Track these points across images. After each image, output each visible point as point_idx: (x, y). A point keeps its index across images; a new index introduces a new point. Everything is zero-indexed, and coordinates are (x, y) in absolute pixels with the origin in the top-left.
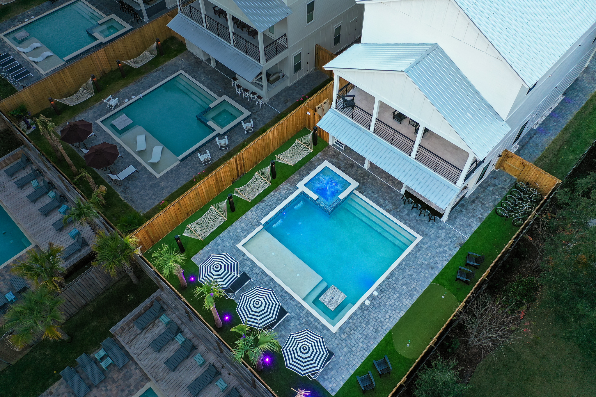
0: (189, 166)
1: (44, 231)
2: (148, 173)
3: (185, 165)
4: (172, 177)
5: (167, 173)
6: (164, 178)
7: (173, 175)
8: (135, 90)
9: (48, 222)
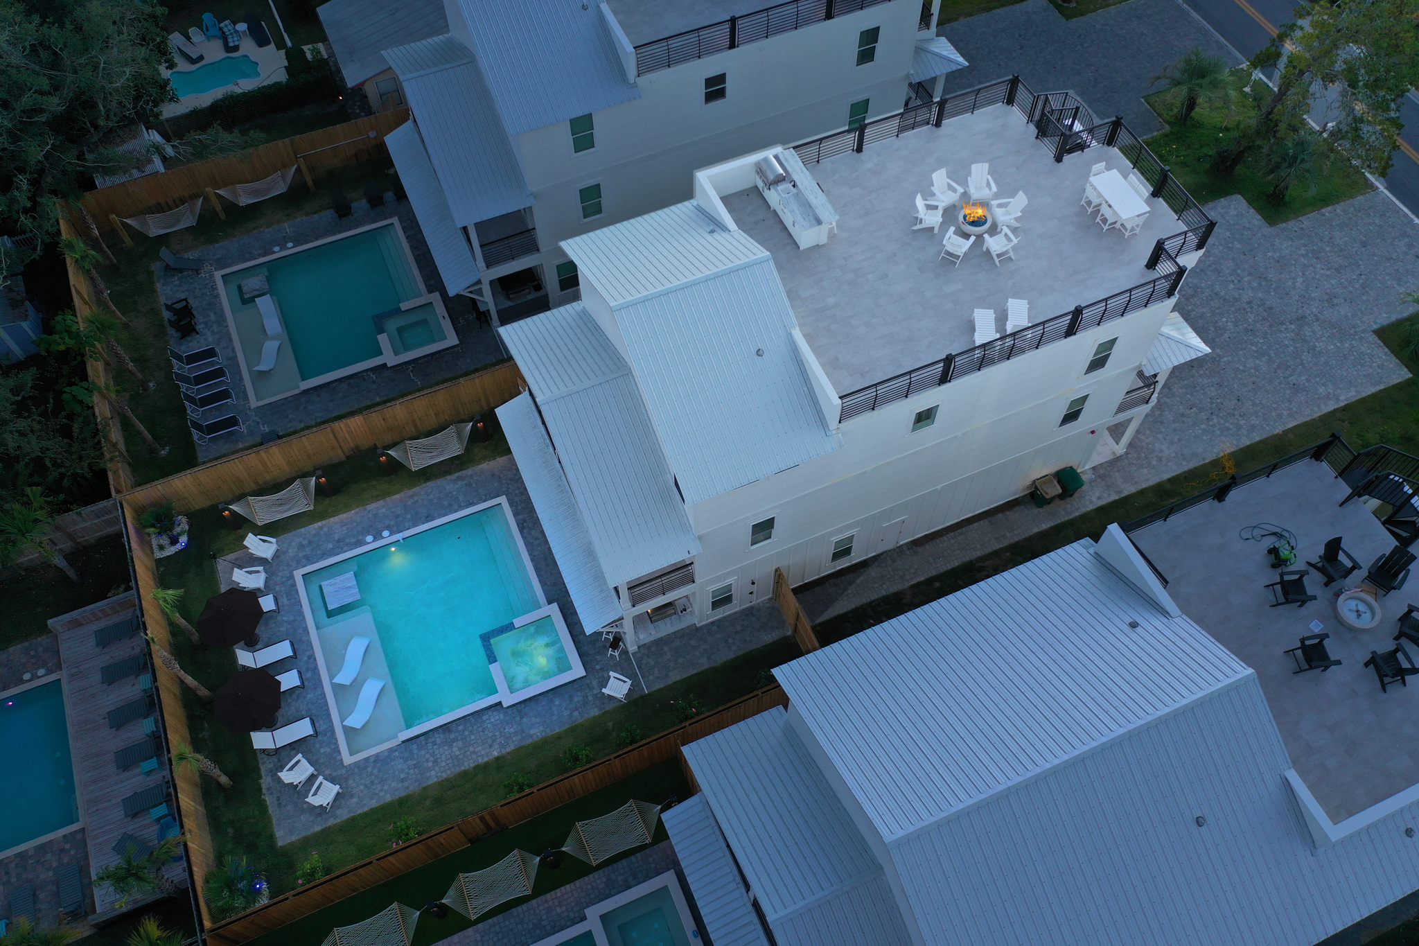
0: (414, 760)
1: (108, 804)
2: (333, 747)
3: (407, 754)
4: (371, 773)
5: (367, 759)
6: (356, 770)
7: (375, 771)
8: (397, 516)
9: (123, 785)
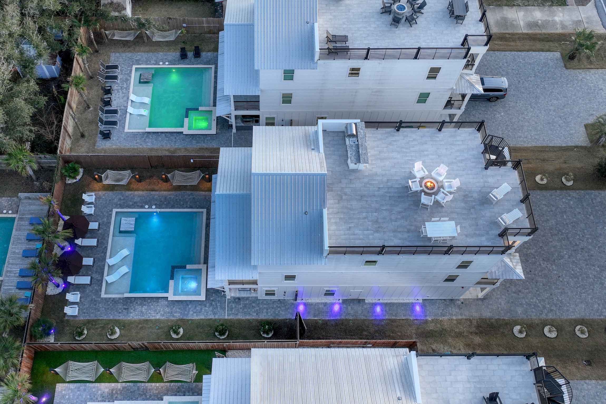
0: (127, 306)
2: (100, 288)
3: (125, 303)
4: (109, 305)
5: (110, 298)
6: (104, 301)
7: (111, 305)
8: (161, 202)
